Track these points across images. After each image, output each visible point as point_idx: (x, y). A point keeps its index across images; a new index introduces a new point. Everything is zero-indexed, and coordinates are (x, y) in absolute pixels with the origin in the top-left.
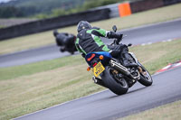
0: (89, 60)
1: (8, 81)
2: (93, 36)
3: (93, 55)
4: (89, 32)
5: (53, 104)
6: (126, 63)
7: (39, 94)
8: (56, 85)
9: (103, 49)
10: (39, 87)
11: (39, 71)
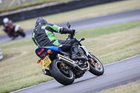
0: (39, 53)
1: (92, 39)
2: (46, 31)
3: (43, 50)
4: (43, 27)
5: (127, 57)
6: (74, 56)
7: (116, 49)
8: (129, 43)
9: (54, 43)
10: (116, 44)
11: (115, 32)
